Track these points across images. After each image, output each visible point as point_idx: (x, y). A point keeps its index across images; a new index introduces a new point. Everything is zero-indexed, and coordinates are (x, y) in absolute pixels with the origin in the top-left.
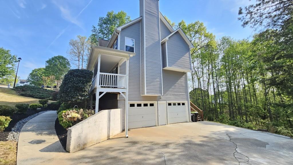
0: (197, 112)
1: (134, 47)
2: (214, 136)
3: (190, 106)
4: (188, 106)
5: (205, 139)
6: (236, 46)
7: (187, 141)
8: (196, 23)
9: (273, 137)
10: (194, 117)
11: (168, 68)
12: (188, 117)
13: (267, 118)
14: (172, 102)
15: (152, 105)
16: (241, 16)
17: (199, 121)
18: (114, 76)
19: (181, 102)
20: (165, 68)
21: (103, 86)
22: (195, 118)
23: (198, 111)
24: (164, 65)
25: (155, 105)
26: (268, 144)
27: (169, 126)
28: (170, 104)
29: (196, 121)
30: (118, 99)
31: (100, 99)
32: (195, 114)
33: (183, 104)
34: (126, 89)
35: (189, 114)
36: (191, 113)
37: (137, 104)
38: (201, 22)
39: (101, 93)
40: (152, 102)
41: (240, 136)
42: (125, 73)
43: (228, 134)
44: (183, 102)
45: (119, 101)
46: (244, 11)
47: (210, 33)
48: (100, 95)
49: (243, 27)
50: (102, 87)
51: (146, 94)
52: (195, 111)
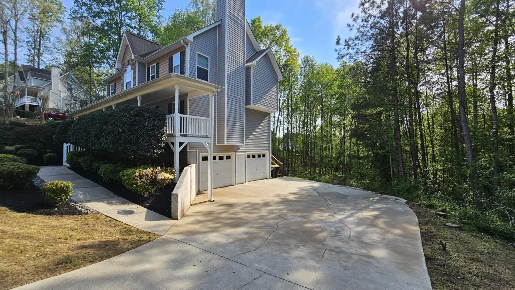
0: (277, 166)
1: (209, 70)
2: (304, 192)
3: (271, 160)
4: (269, 160)
5: (296, 196)
6: (323, 74)
7: (282, 199)
8: (277, 27)
9: (351, 190)
10: (274, 172)
11: (252, 106)
12: (268, 173)
13: (340, 170)
14: (252, 153)
15: (228, 158)
16: (338, 47)
17: (279, 176)
18: (183, 117)
19: (261, 153)
20: (249, 106)
21: (182, 133)
22: (275, 174)
23: (279, 164)
24: (248, 103)
25: (233, 157)
26: (348, 196)
27: (247, 184)
28: (249, 156)
29: (276, 178)
30: (188, 150)
31: (180, 153)
32: (276, 168)
33: (264, 156)
34: (210, 138)
35: (269, 168)
36: (272, 167)
37: (203, 157)
38: (283, 28)
39: (181, 144)
40: (228, 154)
41: (326, 191)
42: (208, 116)
43: (315, 189)
44: (263, 152)
45: (188, 153)
46: (342, 42)
47: (293, 48)
48: (180, 146)
49: (338, 61)
50: (182, 135)
51: (226, 144)
52: (274, 165)
